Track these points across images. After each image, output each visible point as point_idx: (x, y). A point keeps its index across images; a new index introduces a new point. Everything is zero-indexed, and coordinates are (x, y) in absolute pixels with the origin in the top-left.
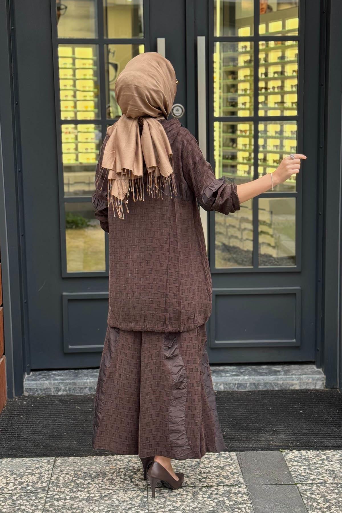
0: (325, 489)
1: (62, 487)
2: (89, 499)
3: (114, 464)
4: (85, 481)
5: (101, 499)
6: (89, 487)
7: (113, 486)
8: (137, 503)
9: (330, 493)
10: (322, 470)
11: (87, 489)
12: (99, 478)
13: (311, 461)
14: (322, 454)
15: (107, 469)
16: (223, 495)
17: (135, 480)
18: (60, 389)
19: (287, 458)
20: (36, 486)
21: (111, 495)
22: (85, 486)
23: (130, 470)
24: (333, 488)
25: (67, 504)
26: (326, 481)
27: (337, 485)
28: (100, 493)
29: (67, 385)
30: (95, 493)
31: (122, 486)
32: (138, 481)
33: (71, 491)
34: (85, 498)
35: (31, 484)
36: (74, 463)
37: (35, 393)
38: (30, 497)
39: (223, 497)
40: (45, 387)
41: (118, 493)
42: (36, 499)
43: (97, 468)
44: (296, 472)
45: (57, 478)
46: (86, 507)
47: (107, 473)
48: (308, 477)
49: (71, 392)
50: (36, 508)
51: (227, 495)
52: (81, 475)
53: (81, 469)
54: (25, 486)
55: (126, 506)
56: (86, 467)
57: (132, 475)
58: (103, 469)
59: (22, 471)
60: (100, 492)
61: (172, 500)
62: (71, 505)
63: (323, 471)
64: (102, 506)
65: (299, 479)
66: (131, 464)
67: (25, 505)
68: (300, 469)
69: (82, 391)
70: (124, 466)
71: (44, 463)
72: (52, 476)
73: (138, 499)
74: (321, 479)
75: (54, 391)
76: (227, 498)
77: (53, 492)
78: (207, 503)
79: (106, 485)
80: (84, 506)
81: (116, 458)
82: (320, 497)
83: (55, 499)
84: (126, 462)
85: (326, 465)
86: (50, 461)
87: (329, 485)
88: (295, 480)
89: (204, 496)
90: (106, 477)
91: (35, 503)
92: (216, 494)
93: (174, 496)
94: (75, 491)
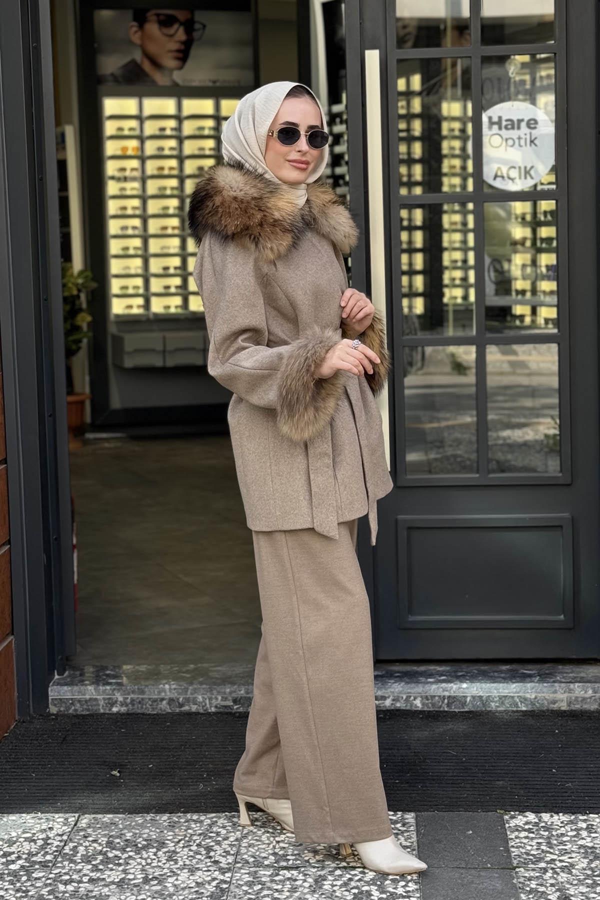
0: (567, 878)
1: (80, 863)
2: (124, 882)
3: (184, 828)
4: (123, 854)
5: (144, 883)
6: (128, 863)
7: (172, 863)
8: (208, 891)
9: (576, 885)
10: (572, 846)
11: (123, 867)
12: (151, 850)
13: (556, 831)
14: (580, 820)
15: (169, 836)
16: (371, 882)
17: (216, 854)
18: (116, 702)
19: (511, 825)
20: (34, 859)
21: (164, 877)
22: (121, 861)
23: (210, 837)
24: (583, 877)
25: (80, 889)
26: (573, 865)
27: (594, 872)
28: (146, 874)
29: (129, 694)
30: (136, 873)
31: (188, 862)
32: (220, 855)
33: (95, 869)
34: (117, 880)
35: (24, 856)
36: (111, 824)
37: (70, 709)
38: (18, 877)
39: (369, 885)
40: (88, 697)
41: (178, 875)
42: (28, 880)
43: (151, 833)
44: (521, 849)
45: (76, 847)
46: (114, 896)
47: (167, 842)
48: (542, 856)
49: (136, 706)
50: (24, 895)
51: (379, 883)
52: (119, 843)
53: (122, 834)
54: (14, 859)
55: (186, 896)
56: (133, 833)
57: (213, 846)
58: (162, 835)
59: (14, 834)
60: (144, 872)
61: (276, 887)
62: (88, 891)
63: (575, 848)
64: (143, 894)
65: (522, 860)
66: (214, 829)
67: (6, 889)
68: (530, 843)
69: (155, 707)
70: (201, 832)
71: (57, 822)
72: (65, 845)
73: (212, 884)
74: (566, 861)
75: (105, 705)
76: (376, 888)
77: (60, 870)
78: (337, 894)
79: (159, 861)
80: (110, 894)
81: (189, 818)
82: (554, 889)
83: (61, 882)
84: (206, 825)
85: (583, 839)
86: (69, 820)
87: (577, 871)
88: (515, 862)
89: (335, 883)
90: (164, 848)
91: (25, 886)
92: (360, 880)
93: (280, 881)
94: (102, 870)
